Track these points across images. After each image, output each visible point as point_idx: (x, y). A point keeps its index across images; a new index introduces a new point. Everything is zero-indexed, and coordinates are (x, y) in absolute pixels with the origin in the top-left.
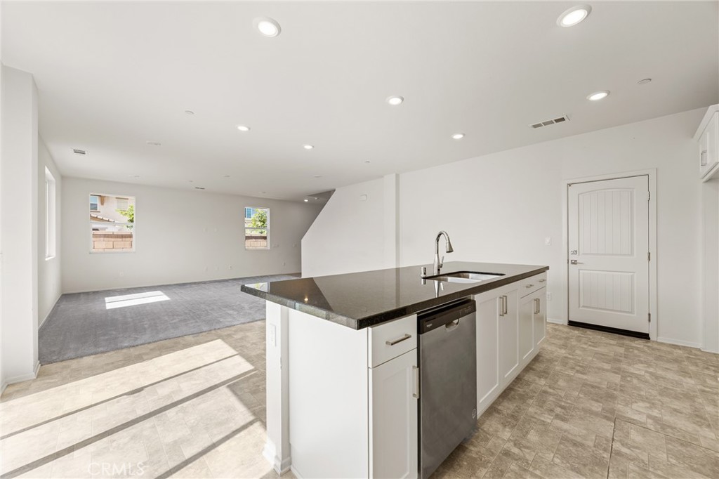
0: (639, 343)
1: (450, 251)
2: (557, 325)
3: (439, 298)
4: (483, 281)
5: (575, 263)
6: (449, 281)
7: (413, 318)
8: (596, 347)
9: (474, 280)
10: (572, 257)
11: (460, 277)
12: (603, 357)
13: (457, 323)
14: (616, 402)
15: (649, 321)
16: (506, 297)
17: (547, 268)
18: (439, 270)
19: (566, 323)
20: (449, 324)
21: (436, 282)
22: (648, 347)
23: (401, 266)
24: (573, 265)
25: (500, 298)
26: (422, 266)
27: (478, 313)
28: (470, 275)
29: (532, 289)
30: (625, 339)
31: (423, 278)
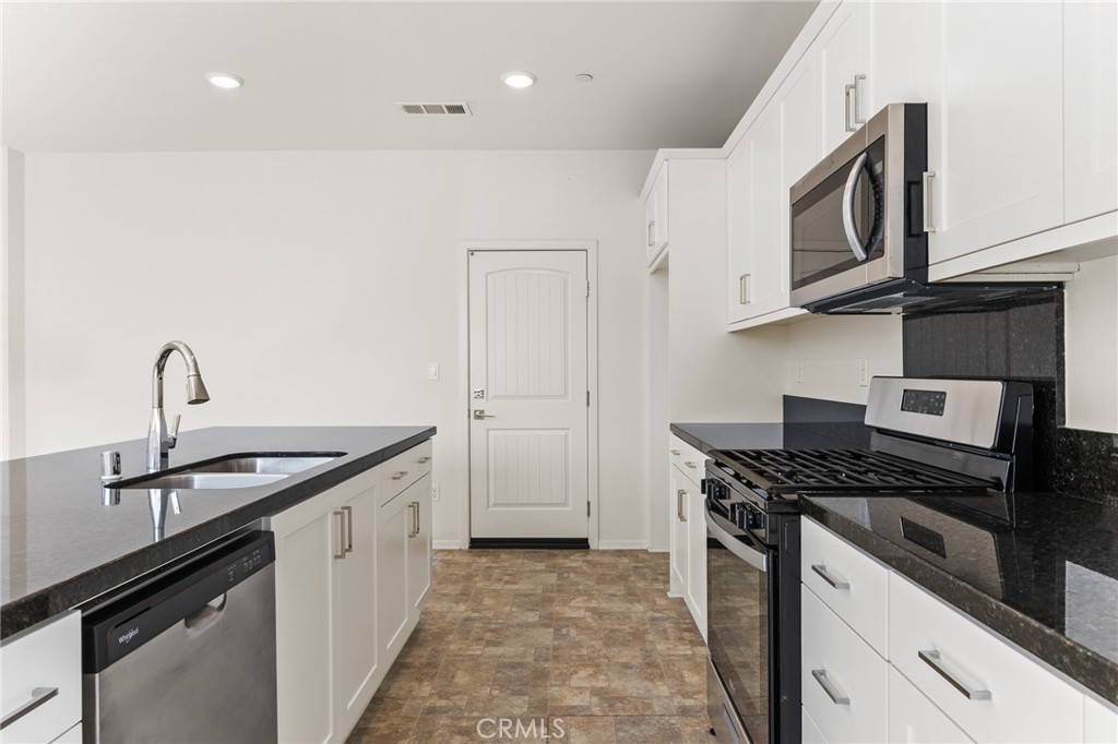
0: (575, 560)
1: (201, 398)
2: (450, 551)
3: (163, 543)
4: (293, 476)
5: (480, 416)
6: (196, 486)
7: (69, 626)
8: (515, 583)
9: (269, 476)
10: (477, 405)
11: (229, 470)
12: (526, 600)
13: (221, 607)
14: (548, 683)
15: (589, 514)
16: (349, 508)
17: (433, 431)
18: (164, 456)
19: (466, 546)
20: (193, 615)
21: (156, 494)
22: (588, 562)
23: (31, 452)
24: (478, 421)
25: (336, 513)
26: (106, 447)
27: (279, 564)
28: (260, 462)
29: (406, 481)
30: (555, 555)
31: (111, 486)
